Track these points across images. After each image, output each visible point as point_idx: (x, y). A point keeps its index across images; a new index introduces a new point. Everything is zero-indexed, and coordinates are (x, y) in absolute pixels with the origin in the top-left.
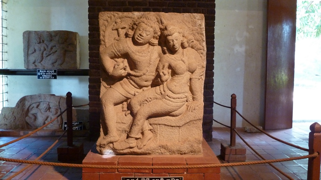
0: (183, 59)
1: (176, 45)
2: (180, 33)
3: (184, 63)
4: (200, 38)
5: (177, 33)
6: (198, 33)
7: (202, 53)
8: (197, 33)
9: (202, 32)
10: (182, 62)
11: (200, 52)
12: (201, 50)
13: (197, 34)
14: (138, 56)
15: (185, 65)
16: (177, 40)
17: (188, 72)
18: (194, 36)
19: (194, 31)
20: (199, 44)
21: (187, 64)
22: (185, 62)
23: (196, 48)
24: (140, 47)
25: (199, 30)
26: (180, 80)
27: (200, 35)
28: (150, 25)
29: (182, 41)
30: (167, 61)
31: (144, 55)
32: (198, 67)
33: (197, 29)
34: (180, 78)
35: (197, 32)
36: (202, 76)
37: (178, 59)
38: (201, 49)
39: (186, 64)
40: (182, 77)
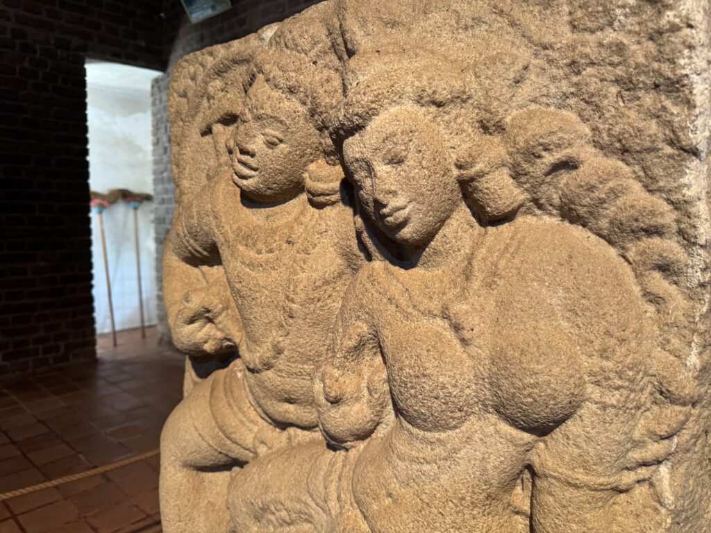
0: (459, 308)
1: (393, 203)
2: (439, 105)
3: (464, 342)
4: (653, 127)
5: (410, 106)
6: (627, 85)
7: (665, 268)
8: (617, 81)
9: (666, 68)
10: (450, 335)
11: (642, 253)
12: (656, 240)
13: (614, 90)
14: (239, 264)
15: (469, 363)
16: (396, 161)
17: (493, 418)
18: (589, 111)
19: (589, 70)
20: (637, 187)
21: (485, 354)
22: (467, 334)
23: (604, 223)
24: (264, 211)
25: (639, 52)
26: (426, 467)
27: (648, 99)
28: (282, 83)
29: (460, 167)
30: (361, 306)
31: (263, 257)
32: (592, 391)
33: (620, 48)
34: (428, 452)
35: (620, 71)
36: (664, 470)
37: (425, 304)
38: (655, 231)
39: (473, 350)
40: (439, 450)
